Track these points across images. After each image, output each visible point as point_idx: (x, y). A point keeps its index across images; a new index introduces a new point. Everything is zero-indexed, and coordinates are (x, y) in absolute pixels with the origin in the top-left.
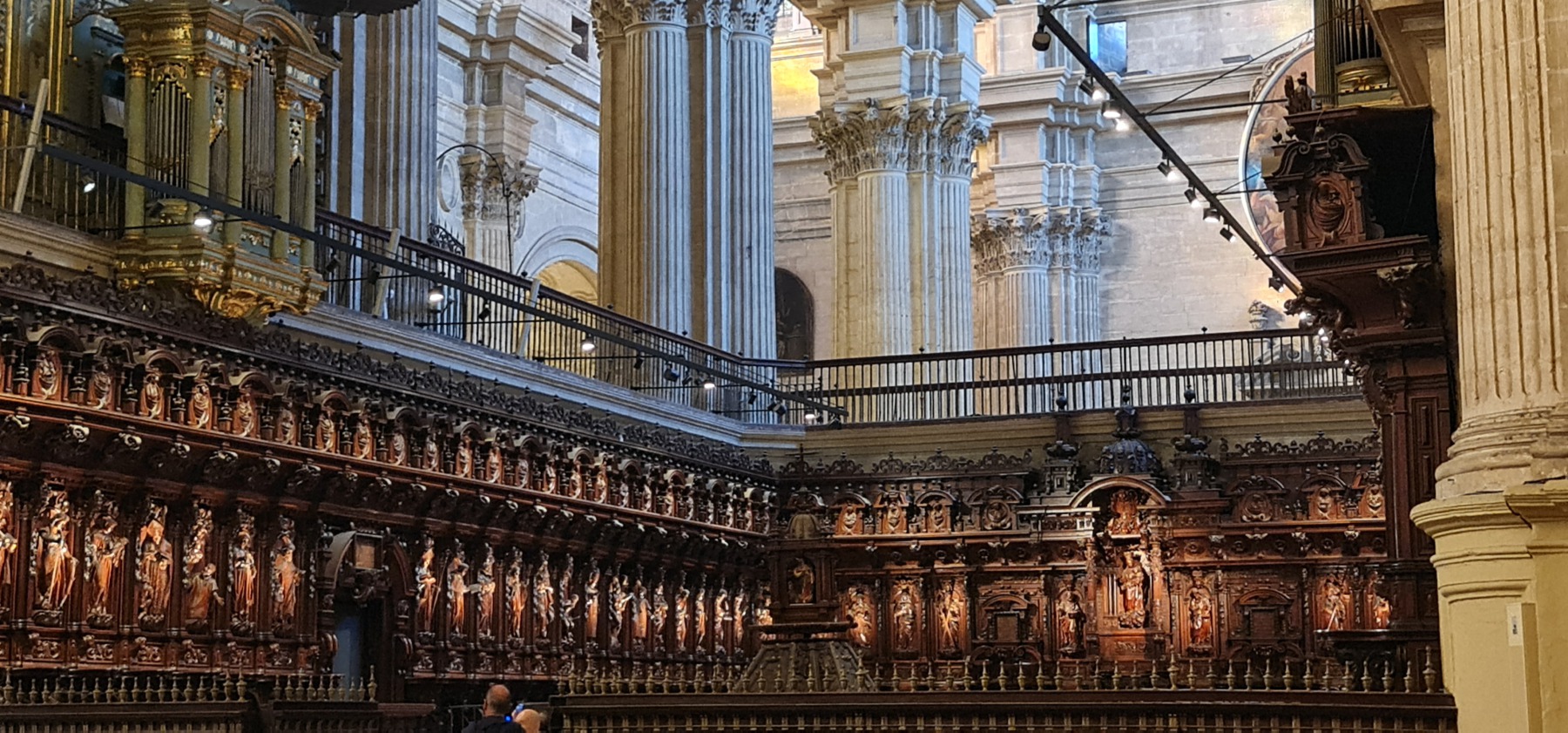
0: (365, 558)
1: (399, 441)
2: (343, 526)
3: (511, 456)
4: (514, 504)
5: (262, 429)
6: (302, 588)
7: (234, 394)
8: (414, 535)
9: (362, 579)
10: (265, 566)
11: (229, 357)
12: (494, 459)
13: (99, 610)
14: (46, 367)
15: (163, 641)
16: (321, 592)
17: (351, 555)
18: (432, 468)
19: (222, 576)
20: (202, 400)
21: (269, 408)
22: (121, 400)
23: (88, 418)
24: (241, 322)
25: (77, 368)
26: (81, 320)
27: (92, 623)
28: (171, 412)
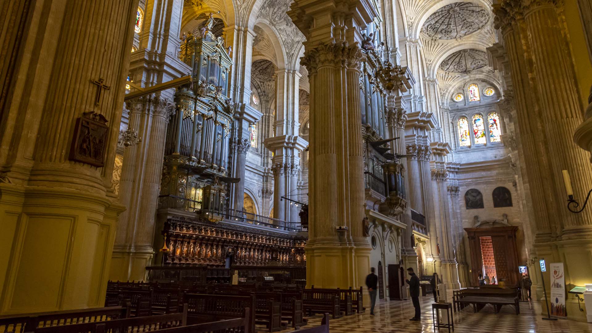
0: (230, 250)
1: (235, 236)
2: (227, 246)
3: (251, 237)
4: (251, 243)
5: (216, 235)
6: (222, 254)
7: (213, 231)
8: (237, 247)
9: (230, 253)
10: (217, 251)
11: (213, 227)
12: (248, 237)
13: (197, 257)
14: (191, 229)
15: (204, 260)
16: (224, 254)
17: (228, 250)
18: (239, 239)
19: (211, 253)
20: (209, 232)
21: (217, 233)
22: (199, 232)
23: (195, 235)
24: (214, 223)
25: (194, 229)
26: (195, 224)
27: (196, 258)
28: (205, 234)
